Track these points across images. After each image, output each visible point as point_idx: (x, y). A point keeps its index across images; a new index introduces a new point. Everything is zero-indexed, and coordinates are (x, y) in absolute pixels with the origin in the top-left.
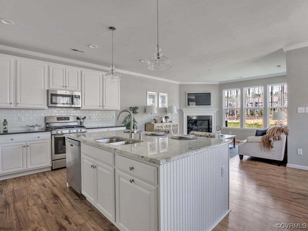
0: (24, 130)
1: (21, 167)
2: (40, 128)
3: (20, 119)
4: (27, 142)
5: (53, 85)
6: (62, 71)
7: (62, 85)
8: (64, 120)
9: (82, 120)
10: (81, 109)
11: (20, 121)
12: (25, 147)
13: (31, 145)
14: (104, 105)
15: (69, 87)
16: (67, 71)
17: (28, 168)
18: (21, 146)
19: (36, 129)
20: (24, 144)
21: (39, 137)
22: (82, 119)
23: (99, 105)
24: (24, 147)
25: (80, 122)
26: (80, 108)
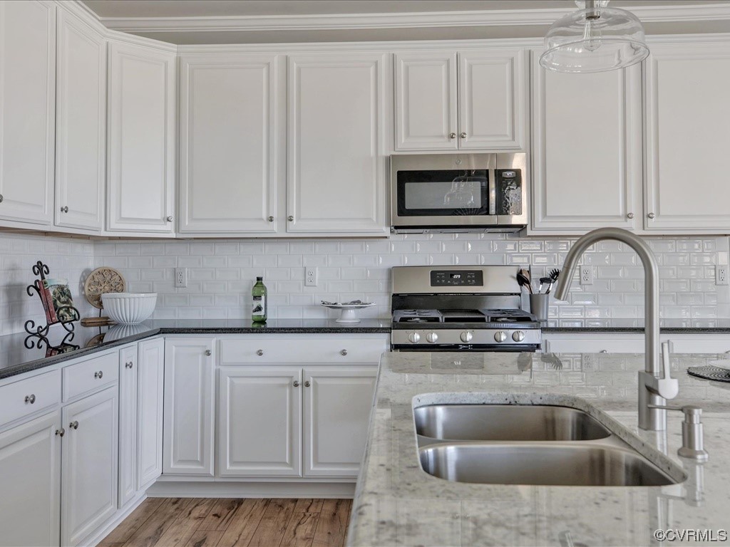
0: (317, 317)
1: (285, 463)
2: (363, 313)
3: (307, 276)
4: (307, 369)
5: (408, 134)
6: (444, 68)
7: (445, 132)
8: (460, 285)
9: (539, 288)
10: (529, 232)
11: (308, 283)
12: (300, 387)
13: (320, 382)
14: (652, 208)
15: (471, 135)
16: (465, 63)
17: (307, 473)
18: (287, 381)
19: (351, 317)
20: (297, 375)
21: (344, 353)
22: (543, 281)
23: (621, 212)
24: (296, 385)
25: (531, 296)
26: (522, 227)
